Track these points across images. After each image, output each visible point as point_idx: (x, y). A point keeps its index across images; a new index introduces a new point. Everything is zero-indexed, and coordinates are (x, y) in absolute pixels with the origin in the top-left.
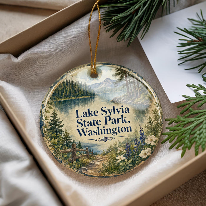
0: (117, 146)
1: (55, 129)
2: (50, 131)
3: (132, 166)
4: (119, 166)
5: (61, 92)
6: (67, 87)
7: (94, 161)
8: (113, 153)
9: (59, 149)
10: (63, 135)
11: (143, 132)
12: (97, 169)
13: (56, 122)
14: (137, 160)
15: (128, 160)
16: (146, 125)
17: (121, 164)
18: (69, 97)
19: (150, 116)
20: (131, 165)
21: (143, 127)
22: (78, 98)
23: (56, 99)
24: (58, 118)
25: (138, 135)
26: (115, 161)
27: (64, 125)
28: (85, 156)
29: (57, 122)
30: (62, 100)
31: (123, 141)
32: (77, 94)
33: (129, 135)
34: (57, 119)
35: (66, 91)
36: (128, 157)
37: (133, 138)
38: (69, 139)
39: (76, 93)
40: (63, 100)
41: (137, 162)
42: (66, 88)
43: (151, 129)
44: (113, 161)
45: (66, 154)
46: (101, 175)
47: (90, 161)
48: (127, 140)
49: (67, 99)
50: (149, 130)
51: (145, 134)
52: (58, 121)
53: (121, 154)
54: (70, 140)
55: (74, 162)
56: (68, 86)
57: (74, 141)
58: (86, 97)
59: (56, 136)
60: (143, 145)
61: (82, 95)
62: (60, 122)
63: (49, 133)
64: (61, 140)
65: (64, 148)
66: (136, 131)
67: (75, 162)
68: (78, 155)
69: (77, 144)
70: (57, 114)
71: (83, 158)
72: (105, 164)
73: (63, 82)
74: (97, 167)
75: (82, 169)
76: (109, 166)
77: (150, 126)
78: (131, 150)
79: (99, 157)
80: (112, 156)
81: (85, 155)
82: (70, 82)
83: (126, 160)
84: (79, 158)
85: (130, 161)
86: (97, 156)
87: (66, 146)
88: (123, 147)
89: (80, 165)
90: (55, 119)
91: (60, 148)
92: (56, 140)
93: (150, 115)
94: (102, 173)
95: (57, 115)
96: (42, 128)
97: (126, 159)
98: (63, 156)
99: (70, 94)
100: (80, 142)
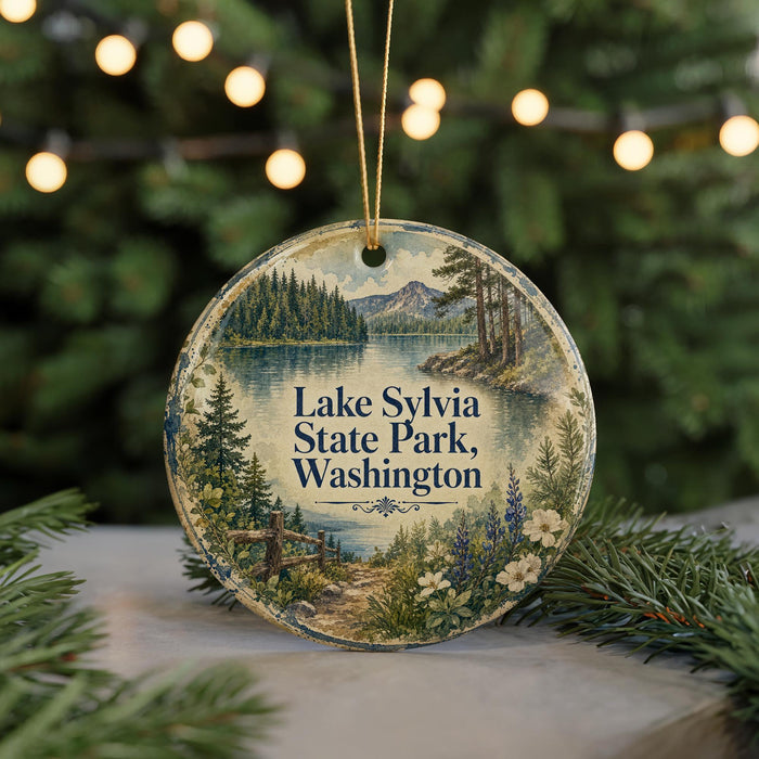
0: (426, 536)
1: (216, 452)
2: (201, 457)
3: (469, 615)
4: (423, 610)
5: (251, 315)
6: (273, 297)
7: (342, 583)
8: (409, 562)
9: (224, 524)
10: (242, 474)
11: (520, 494)
12: (349, 616)
13: (222, 423)
14: (489, 597)
15: (458, 594)
16: (530, 469)
17: (433, 604)
18: (278, 336)
19: (547, 438)
20: (467, 613)
21: (520, 475)
22: (307, 343)
23: (232, 338)
24: (232, 411)
25: (500, 501)
26: (411, 591)
27: (249, 437)
28: (313, 560)
29: (226, 425)
30: (250, 344)
31: (446, 520)
32: (305, 329)
33: (471, 499)
34: (227, 412)
35: (270, 313)
36: (458, 580)
37: (482, 513)
38: (263, 492)
39: (302, 325)
40: (255, 344)
41: (487, 603)
42: (271, 304)
43: (546, 486)
44: (406, 591)
45: (247, 547)
46: (359, 638)
47: (326, 581)
48: (462, 517)
49: (270, 343)
50: (540, 489)
51: (524, 502)
52: (232, 422)
53: (435, 568)
54: (266, 495)
55: (270, 580)
56: (279, 295)
57: (279, 501)
58: (333, 342)
59: (217, 475)
60: (515, 543)
61: (322, 332)
62: (237, 427)
63: (195, 462)
64: (236, 494)
65: (241, 525)
66: (495, 488)
67: (274, 579)
68: (288, 556)
69: (287, 515)
70: (229, 394)
71: (305, 568)
72: (377, 598)
73: (263, 281)
74: (348, 606)
75: (295, 608)
76: (390, 608)
77: (544, 472)
78: (472, 556)
79: (358, 570)
80: (404, 573)
81: (312, 556)
82: (284, 279)
83: (452, 592)
84: (292, 565)
85: (466, 596)
86: (354, 566)
87: (251, 516)
88: (445, 540)
89: (290, 592)
90: (220, 411)
91: (228, 524)
92: (219, 493)
93: (549, 433)
94: (364, 629)
95: (229, 397)
96: (174, 441)
97: (452, 586)
98: (235, 553)
99: (283, 325)
100: (298, 509)
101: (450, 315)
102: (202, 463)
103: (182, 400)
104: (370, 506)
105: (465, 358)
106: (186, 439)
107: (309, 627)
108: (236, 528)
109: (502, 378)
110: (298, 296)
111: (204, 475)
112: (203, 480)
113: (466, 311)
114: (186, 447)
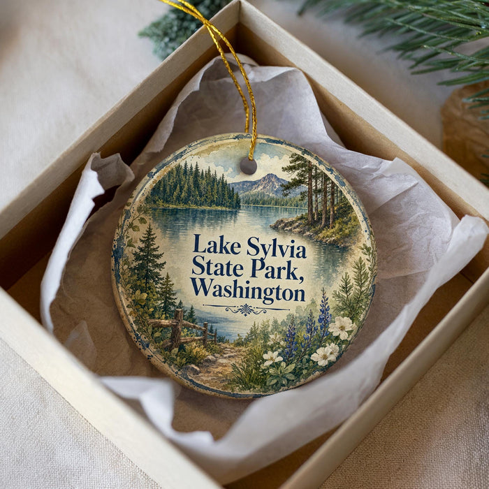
101: (291, 196)
102: (135, 277)
103: (125, 238)
104: (236, 309)
105: (299, 222)
106: (126, 262)
107: (195, 380)
108: (154, 318)
109: (321, 235)
110: (199, 178)
111: (136, 285)
112: (135, 288)
113: (301, 194)
114: (126, 267)
